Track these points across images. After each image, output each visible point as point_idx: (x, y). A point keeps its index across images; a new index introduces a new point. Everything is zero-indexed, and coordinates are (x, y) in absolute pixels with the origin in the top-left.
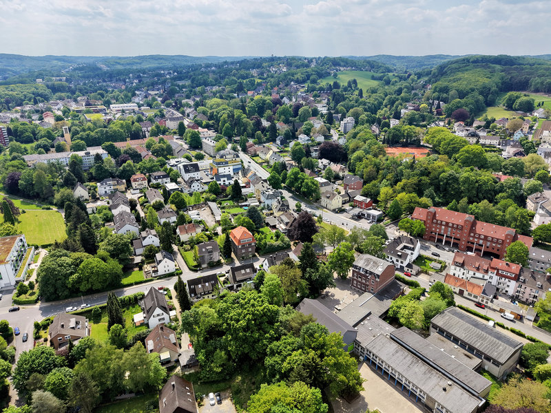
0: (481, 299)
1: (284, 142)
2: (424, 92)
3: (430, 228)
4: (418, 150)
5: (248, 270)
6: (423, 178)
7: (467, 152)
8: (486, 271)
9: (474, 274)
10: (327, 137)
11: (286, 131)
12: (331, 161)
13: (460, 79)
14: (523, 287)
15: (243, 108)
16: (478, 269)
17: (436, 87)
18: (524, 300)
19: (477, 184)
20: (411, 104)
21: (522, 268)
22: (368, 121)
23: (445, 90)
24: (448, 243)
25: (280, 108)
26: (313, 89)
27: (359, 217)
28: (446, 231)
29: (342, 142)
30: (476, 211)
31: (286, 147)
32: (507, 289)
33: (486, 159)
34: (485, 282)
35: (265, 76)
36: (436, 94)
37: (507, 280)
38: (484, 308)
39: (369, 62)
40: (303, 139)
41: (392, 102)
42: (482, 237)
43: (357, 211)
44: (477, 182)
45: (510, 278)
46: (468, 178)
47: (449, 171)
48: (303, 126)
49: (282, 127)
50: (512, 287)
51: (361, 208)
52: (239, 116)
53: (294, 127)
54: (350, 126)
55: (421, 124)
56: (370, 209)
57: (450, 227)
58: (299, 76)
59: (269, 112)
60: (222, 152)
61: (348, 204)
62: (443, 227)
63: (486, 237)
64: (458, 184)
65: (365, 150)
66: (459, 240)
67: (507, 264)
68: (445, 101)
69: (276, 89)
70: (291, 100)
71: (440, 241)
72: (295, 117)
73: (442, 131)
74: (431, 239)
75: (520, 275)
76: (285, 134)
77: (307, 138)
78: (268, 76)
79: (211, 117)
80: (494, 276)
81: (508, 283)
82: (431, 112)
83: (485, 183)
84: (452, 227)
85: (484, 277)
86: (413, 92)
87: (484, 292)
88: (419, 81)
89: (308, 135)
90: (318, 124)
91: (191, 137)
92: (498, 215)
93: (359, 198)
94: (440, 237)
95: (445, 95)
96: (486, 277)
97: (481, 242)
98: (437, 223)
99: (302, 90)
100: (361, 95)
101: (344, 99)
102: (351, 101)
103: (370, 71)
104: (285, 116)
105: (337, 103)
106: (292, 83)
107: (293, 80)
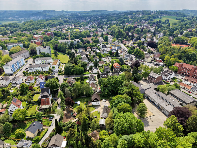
0: (190, 90)
1: (136, 41)
3: (180, 69)
5: (117, 74)
8: (195, 83)
10: (152, 40)
12: (151, 47)
15: (123, 29)
16: (192, 82)
24: (186, 75)
25: (136, 29)
27: (156, 65)
29: (157, 41)
35: (133, 18)
40: (143, 40)
48: (144, 35)
49: (136, 35)
51: (158, 62)
52: (121, 31)
53: (140, 36)
58: (146, 18)
59: (132, 30)
60: (114, 42)
61: (154, 61)
64: (196, 57)
65: (164, 44)
69: (136, 23)
70: (141, 26)
72: (141, 32)
73: (196, 39)
74: (180, 73)
76: (137, 38)
79: (112, 32)
84: (188, 70)
87: (192, 88)
88: (196, 20)
89: (145, 39)
90: (149, 35)
91: (105, 37)
94: (183, 73)
98: (182, 68)
99: (146, 23)
100: (169, 25)
101: (162, 26)
102: (164, 27)
103: (176, 16)
104: (138, 32)
105: (159, 28)
106: (143, 20)
107: (143, 19)
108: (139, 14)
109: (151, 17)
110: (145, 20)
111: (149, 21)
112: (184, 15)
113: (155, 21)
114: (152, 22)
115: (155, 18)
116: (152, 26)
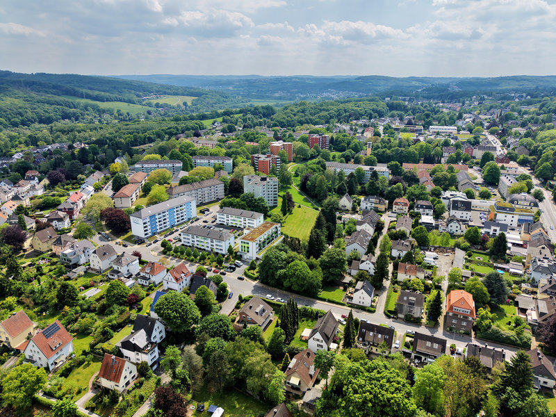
5: (436, 346)
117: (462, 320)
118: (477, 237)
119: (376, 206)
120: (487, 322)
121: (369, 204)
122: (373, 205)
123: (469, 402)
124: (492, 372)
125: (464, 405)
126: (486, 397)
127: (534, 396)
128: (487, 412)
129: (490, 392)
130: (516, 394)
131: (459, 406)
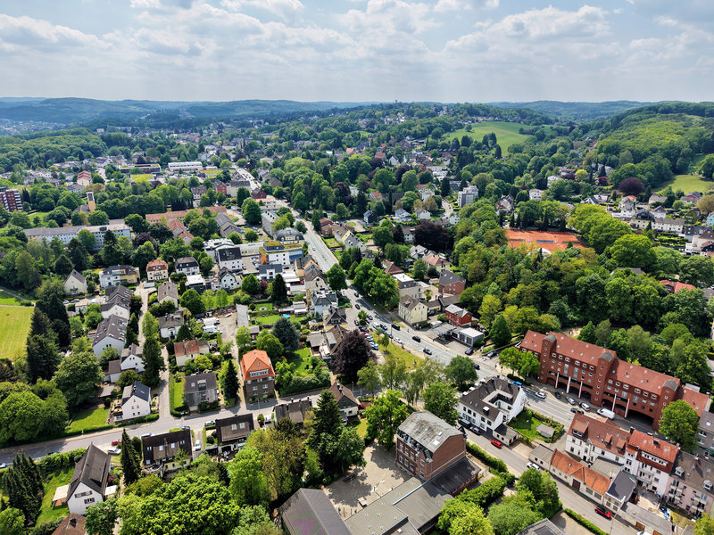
0: (606, 501)
1: (373, 219)
2: (588, 151)
3: (548, 365)
4: (562, 236)
5: (242, 425)
6: (551, 283)
7: (625, 244)
8: (622, 451)
9: (603, 453)
10: (437, 212)
11: (378, 204)
12: (428, 249)
13: (638, 135)
14: (681, 485)
15: (325, 172)
16: (609, 445)
17: (602, 146)
18: (684, 507)
19: (633, 297)
20: (565, 168)
21: (679, 453)
22: (497, 192)
23: (614, 150)
24: (574, 391)
25: (379, 171)
26: (435, 146)
27: (448, 338)
28: (571, 372)
29: (453, 221)
30: (623, 342)
31: (375, 225)
32: (655, 484)
33: (653, 255)
34: (619, 469)
35: (376, 127)
36: (601, 156)
37: (654, 470)
38: (609, 519)
39: (519, 111)
40: (400, 217)
41: (538, 166)
42: (626, 387)
43: (446, 328)
44: (632, 293)
45: (660, 468)
46: (618, 287)
47: (592, 274)
48: (404, 198)
49: (375, 197)
50: (663, 483)
51: (455, 324)
52: (317, 183)
53: (391, 199)
54: (470, 198)
55: (573, 197)
56: (467, 327)
57: (577, 366)
58: (417, 129)
59: (362, 177)
60: (281, 232)
61: (436, 317)
62: (567, 366)
63: (632, 389)
64: (604, 294)
65: (477, 236)
66: (591, 388)
67: (656, 443)
68: (613, 165)
69: (384, 145)
70: (401, 161)
71: (562, 386)
72: (396, 186)
73: (595, 211)
74: (549, 382)
75: (676, 464)
76: (377, 208)
77: (406, 214)
78: (379, 129)
80: (633, 460)
81: (657, 476)
82: (591, 181)
83: (644, 295)
84: (580, 367)
85: (617, 459)
86: (572, 151)
87: (612, 491)
88: (585, 136)
89: (409, 210)
90: (427, 194)
91: (249, 209)
92: (657, 351)
93: (452, 309)
94: (563, 380)
95: (614, 157)
96: (622, 461)
97: (624, 394)
98: (557, 359)
99: (419, 147)
100: (498, 154)
101: (472, 160)
102: (482, 162)
103: (520, 122)
104: (383, 183)
105: (462, 165)
106: (408, 138)
107: (409, 134)
108: (397, 113)
109: (436, 127)
110: (416, 136)
111: (430, 140)
112: (543, 119)
113: (450, 138)
114: (440, 143)
115: (448, 128)
116: (440, 156)
117: (263, 383)
118: (255, 285)
119: (124, 278)
120: (287, 375)
121: (113, 278)
122: (119, 278)
123: (292, 469)
124: (305, 426)
125: (287, 475)
126: (306, 455)
127: (345, 430)
128: (309, 470)
129: (307, 447)
130: (330, 437)
131: (282, 479)
